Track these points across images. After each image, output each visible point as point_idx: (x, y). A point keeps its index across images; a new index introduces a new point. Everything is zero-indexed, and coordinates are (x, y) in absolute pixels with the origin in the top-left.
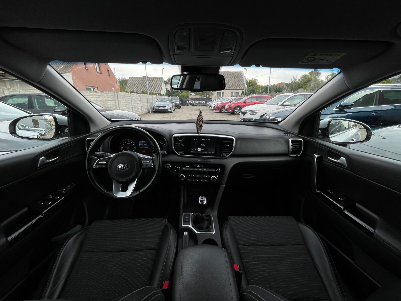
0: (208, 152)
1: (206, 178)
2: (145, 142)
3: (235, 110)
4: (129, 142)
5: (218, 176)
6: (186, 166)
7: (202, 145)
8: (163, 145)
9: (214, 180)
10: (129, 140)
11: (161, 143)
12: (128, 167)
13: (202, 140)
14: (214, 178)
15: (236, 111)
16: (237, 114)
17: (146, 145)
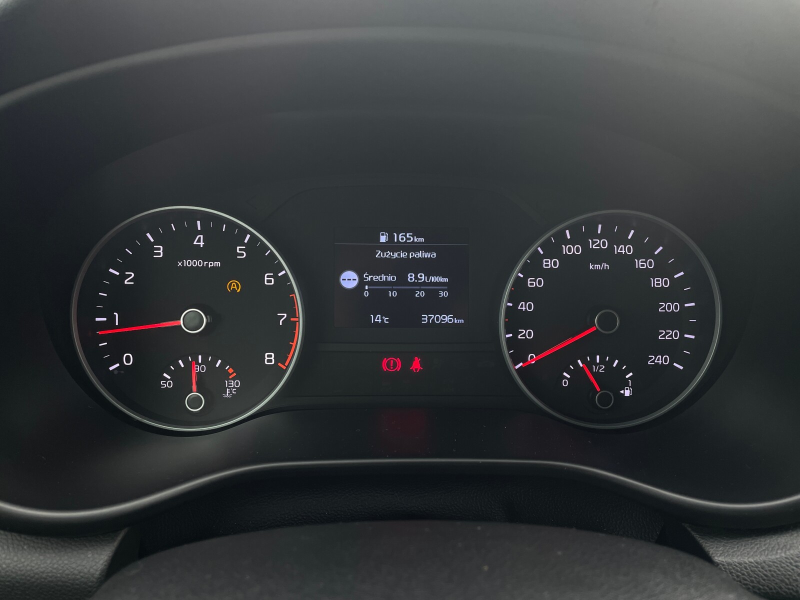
2: (416, 247)
4: (199, 241)
8: (659, 283)
10: (205, 217)
11: (622, 249)
17: (434, 279)
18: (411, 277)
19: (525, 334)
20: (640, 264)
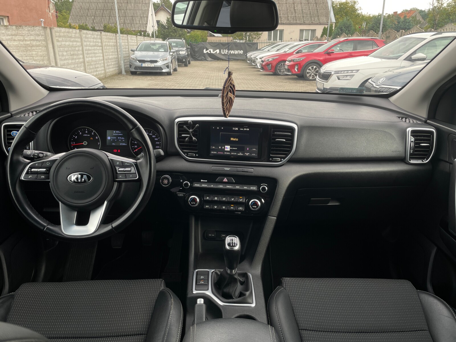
0: (244, 153)
1: (240, 204)
2: (119, 133)
3: (308, 71)
4: (87, 132)
5: (263, 200)
6: (202, 181)
7: (232, 139)
8: (156, 139)
9: (256, 207)
10: (87, 129)
11: (151, 134)
12: (89, 178)
13: (234, 129)
14: (255, 203)
15: (308, 73)
16: (311, 78)
17: (122, 138)
18: (118, 138)
19: (136, 146)
20: (153, 136)
